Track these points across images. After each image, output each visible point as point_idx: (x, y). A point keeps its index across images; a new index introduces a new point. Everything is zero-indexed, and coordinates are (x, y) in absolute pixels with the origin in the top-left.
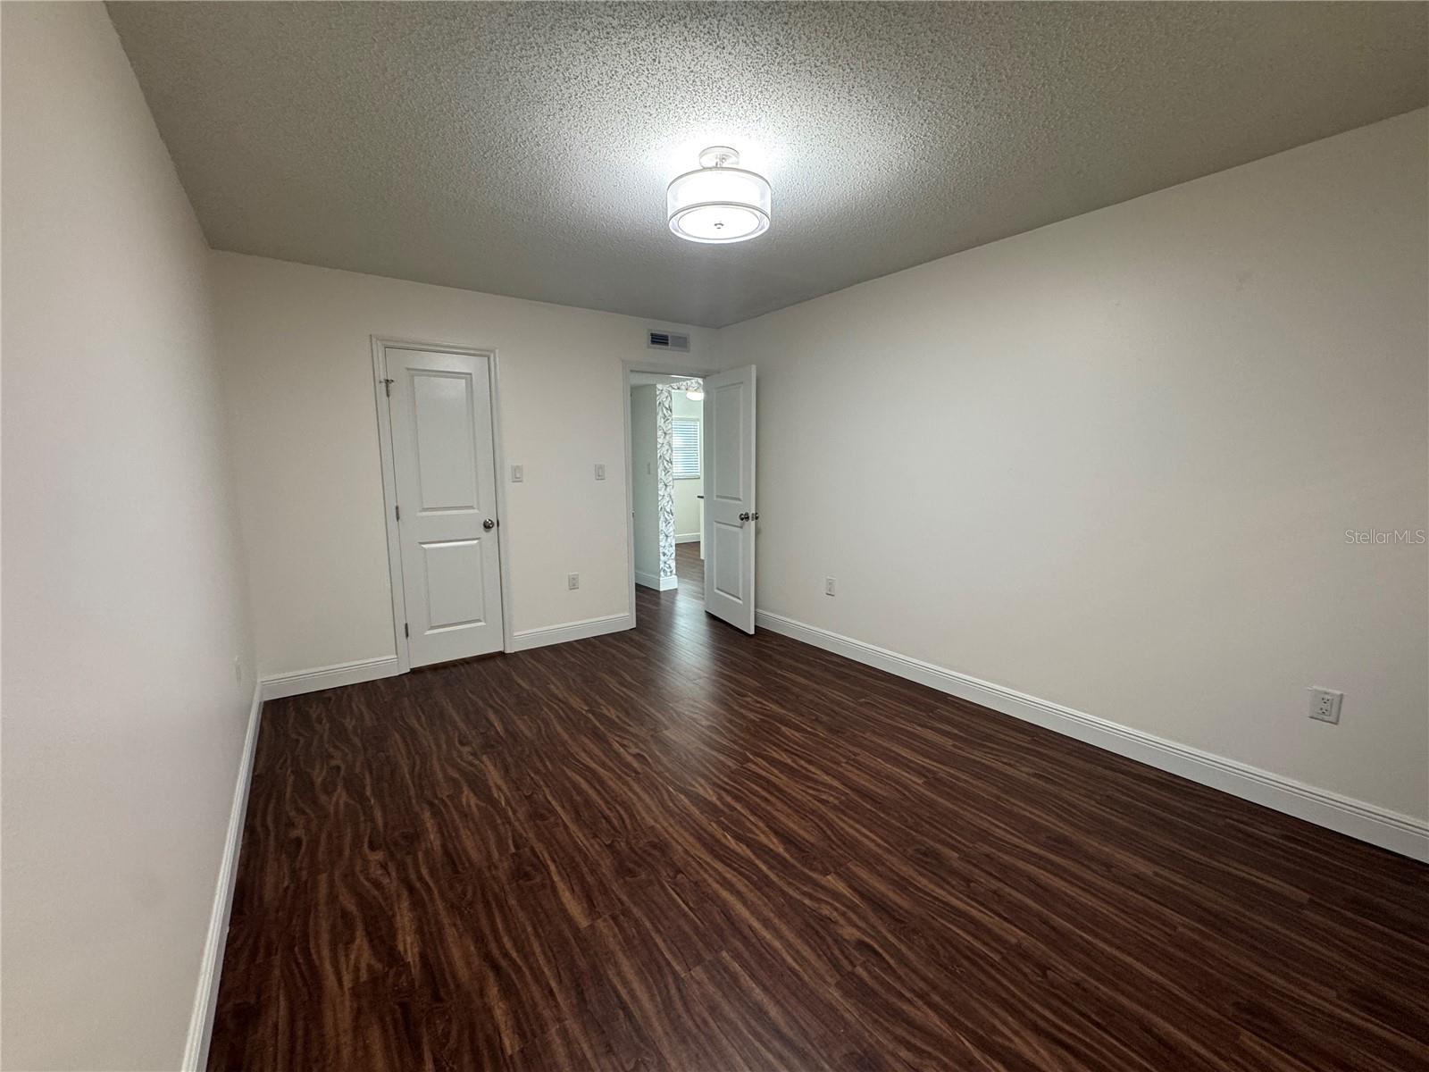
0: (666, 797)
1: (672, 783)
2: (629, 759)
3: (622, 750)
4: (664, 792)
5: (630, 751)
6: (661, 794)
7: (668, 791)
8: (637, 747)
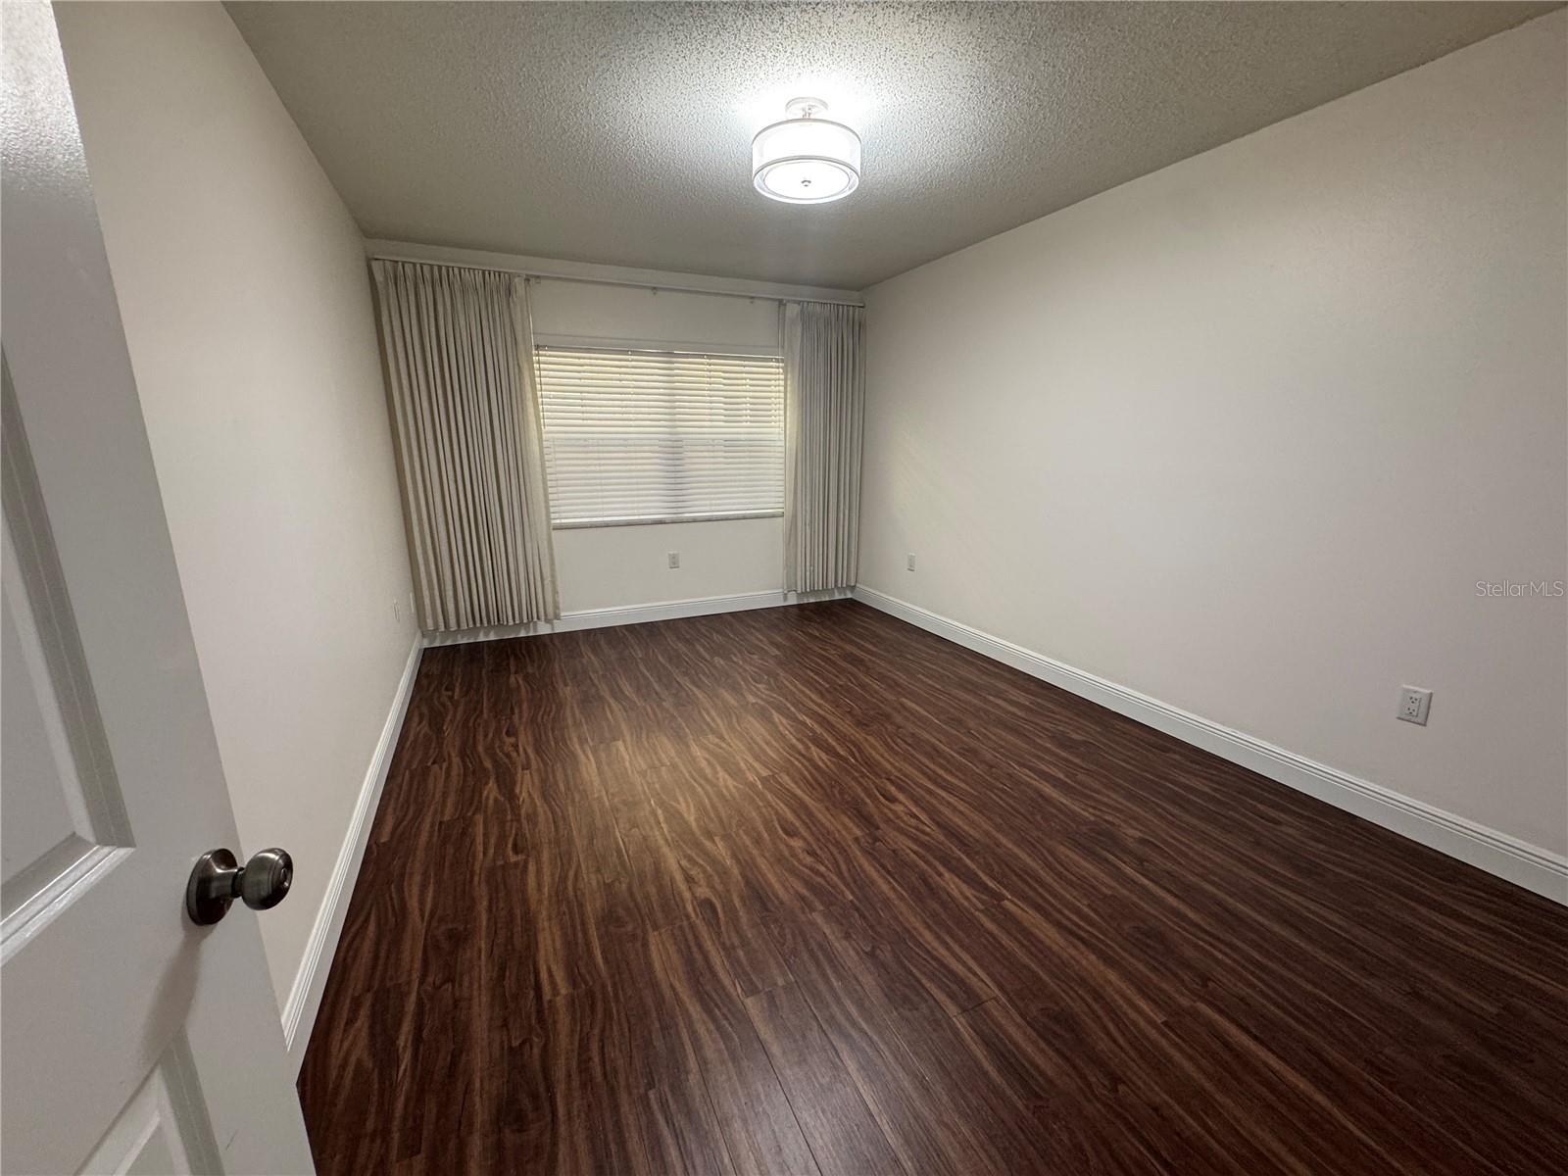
0: (857, 754)
1: (852, 766)
2: (901, 797)
3: (914, 810)
4: (860, 760)
5: (902, 808)
6: (862, 757)
7: (856, 760)
8: (894, 812)
